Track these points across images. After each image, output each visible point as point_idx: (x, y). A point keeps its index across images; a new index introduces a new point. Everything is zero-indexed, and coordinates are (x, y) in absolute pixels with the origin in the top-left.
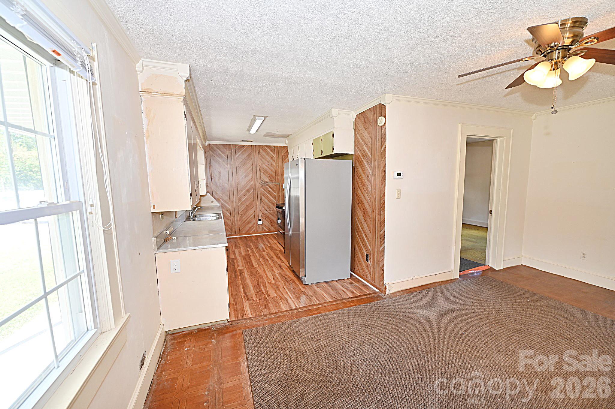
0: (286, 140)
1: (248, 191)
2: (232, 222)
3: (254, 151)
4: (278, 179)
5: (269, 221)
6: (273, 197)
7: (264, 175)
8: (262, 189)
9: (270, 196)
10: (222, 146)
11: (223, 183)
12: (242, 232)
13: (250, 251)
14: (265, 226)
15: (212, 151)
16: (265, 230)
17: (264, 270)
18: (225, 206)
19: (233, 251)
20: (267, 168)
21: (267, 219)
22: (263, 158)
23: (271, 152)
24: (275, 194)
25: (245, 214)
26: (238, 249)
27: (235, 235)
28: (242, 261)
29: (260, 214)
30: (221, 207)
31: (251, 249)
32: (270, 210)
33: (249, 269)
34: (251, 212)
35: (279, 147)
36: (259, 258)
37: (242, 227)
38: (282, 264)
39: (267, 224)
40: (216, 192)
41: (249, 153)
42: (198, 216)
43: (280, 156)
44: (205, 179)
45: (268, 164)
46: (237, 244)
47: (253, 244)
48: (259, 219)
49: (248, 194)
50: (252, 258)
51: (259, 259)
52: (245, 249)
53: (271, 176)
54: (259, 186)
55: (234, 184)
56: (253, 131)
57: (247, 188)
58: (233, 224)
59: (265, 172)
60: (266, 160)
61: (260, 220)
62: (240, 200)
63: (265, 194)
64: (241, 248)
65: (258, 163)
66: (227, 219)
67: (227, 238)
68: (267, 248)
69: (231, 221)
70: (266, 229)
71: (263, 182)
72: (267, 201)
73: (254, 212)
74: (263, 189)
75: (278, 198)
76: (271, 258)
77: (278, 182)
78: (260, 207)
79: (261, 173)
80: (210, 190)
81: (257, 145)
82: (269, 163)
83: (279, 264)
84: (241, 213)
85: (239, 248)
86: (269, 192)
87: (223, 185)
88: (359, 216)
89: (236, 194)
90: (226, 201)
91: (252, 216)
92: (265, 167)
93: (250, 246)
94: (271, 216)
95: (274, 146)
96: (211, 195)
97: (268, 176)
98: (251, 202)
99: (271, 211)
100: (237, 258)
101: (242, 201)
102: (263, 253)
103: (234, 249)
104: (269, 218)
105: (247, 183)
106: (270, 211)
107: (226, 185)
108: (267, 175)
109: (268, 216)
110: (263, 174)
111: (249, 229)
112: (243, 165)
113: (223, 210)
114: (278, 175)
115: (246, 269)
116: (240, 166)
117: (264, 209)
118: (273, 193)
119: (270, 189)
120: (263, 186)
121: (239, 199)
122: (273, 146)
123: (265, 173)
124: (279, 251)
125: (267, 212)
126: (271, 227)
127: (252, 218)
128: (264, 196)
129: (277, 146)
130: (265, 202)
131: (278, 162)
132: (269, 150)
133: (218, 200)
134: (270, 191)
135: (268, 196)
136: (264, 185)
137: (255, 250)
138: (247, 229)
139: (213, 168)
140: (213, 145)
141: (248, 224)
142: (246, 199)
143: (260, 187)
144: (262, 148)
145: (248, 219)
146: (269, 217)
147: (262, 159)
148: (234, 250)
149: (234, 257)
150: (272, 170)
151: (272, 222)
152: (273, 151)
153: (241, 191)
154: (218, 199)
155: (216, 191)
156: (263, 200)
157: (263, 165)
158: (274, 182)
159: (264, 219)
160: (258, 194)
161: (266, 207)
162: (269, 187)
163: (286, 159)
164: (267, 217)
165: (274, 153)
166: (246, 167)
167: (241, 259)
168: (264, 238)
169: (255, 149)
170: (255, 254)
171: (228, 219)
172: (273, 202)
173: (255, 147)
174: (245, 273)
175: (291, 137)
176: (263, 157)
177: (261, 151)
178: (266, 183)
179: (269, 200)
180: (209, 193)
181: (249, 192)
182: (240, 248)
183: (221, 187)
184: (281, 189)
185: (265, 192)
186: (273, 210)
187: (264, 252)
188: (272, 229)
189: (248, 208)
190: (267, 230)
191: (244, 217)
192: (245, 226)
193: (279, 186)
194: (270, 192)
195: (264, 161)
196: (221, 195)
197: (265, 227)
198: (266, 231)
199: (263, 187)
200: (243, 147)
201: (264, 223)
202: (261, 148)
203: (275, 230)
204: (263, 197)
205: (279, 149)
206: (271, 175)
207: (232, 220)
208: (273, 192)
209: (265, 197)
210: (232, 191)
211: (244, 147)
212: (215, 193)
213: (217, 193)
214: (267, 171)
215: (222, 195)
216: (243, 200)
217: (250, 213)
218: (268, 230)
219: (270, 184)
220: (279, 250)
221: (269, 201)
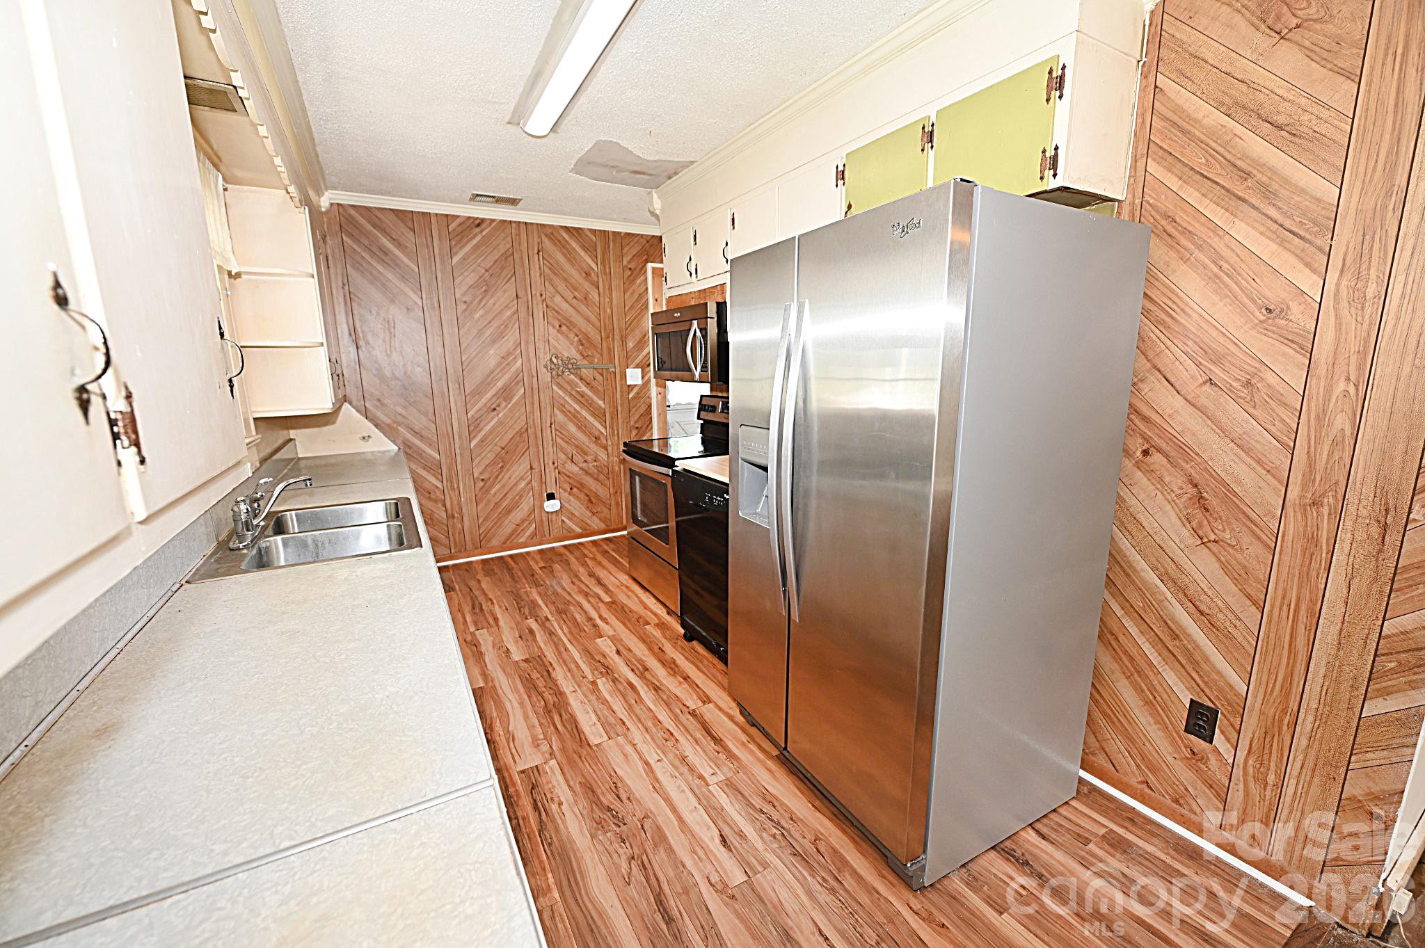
0: (655, 196)
1: (506, 393)
2: (449, 512)
3: (520, 244)
4: (611, 351)
5: (582, 496)
6: (594, 415)
7: (559, 335)
8: (554, 387)
9: (584, 413)
10: (392, 216)
11: (404, 366)
12: (489, 541)
13: (540, 637)
14: (572, 516)
15: (350, 235)
16: (570, 530)
17: (647, 763)
18: (421, 453)
19: (469, 638)
20: (571, 310)
21: (575, 490)
22: (555, 274)
23: (582, 253)
24: (601, 403)
25: (497, 477)
26: (491, 627)
27: (463, 554)
28: (522, 704)
29: (551, 476)
30: (402, 457)
31: (544, 622)
32: (585, 461)
33: (571, 763)
34: (520, 468)
35: (611, 237)
36: (590, 678)
37: (489, 524)
38: (708, 712)
39: (578, 508)
40: (379, 400)
41: (502, 252)
42: (291, 519)
43: (614, 269)
44: (322, 345)
45: (575, 297)
46: (481, 598)
47: (540, 594)
48: (549, 492)
49: (504, 404)
50: (559, 674)
51: (594, 683)
52: (517, 624)
53: (584, 342)
54: (546, 376)
55: (450, 371)
56: (540, 122)
57: (500, 384)
58: (453, 517)
59: (564, 324)
60: (566, 280)
61: (551, 497)
62: (476, 427)
63: (566, 406)
64: (501, 623)
65: (536, 292)
66: (430, 499)
67: (439, 568)
68: (605, 615)
69: (444, 505)
70: (574, 527)
71: (560, 363)
72: (573, 428)
73: (531, 468)
74: (561, 387)
75: (612, 418)
76: (643, 671)
77: (611, 361)
78: (550, 449)
79: (550, 328)
80: (351, 391)
81: (532, 224)
82: (576, 294)
83: (693, 714)
84: (481, 473)
85: (492, 622)
86: (581, 399)
87: (406, 373)
88: (1141, 517)
89: (461, 404)
90: (424, 433)
91: (523, 484)
92: (565, 306)
93: (534, 605)
94: (589, 481)
95: (594, 231)
96: (358, 411)
97: (576, 339)
98: (520, 433)
99: (591, 465)
100: (494, 687)
101: (483, 433)
102: (598, 640)
103: (472, 629)
104: (581, 486)
105: (499, 364)
106: (584, 465)
107: (420, 374)
108: (572, 335)
109: (577, 482)
110: (558, 331)
111: (514, 531)
112: (483, 297)
113: (414, 466)
114: (610, 335)
115: (553, 763)
116: (471, 302)
117: (563, 456)
118: (593, 401)
119: (583, 388)
120: (558, 375)
121: (473, 426)
122: (590, 230)
123: (564, 328)
124: (657, 625)
125: (575, 469)
126: (591, 517)
127: (522, 489)
128: (562, 411)
129: (605, 231)
130: (568, 431)
131: (610, 289)
132: (574, 244)
133: (389, 431)
134: (582, 395)
135: (577, 412)
136: (563, 372)
137: (562, 630)
138: (508, 530)
139: (359, 305)
140: (353, 212)
141: (509, 512)
142: (500, 423)
143: (549, 379)
144: (552, 234)
145: (510, 496)
146: (581, 484)
147: (552, 276)
148: (473, 634)
149: (482, 685)
150: (588, 320)
151: (594, 500)
152: (590, 249)
153: (478, 392)
154: (388, 425)
155: (377, 393)
156: (561, 426)
157: (558, 299)
158: (596, 361)
159: (565, 490)
160: (542, 404)
161: (569, 449)
162: (581, 379)
163: (634, 280)
164: (576, 486)
165: (594, 258)
166: (494, 304)
167: (517, 691)
168: (574, 560)
169: (524, 237)
170: (566, 649)
171: (436, 501)
172: (597, 433)
173: (523, 227)
174: (560, 804)
175: (684, 176)
176: (556, 270)
177: (547, 244)
178: (570, 366)
179: (582, 426)
180: (351, 404)
181: (508, 398)
182: (496, 620)
183: (398, 379)
184: (621, 386)
185: (567, 398)
186: (595, 461)
187: (600, 636)
188: (596, 523)
189: (508, 457)
190: (579, 530)
191: (493, 491)
192: (499, 522)
193: (613, 376)
194: (583, 397)
195: (561, 286)
196: (399, 409)
197: (570, 519)
198: (573, 531)
199: (560, 380)
200: (478, 225)
201: (567, 505)
202: (546, 235)
203: (603, 526)
204: (560, 417)
205: (611, 244)
206: (588, 338)
207: (452, 502)
208: (595, 399)
209: (566, 415)
210: (443, 393)
211: (483, 226)
212: (378, 404)
213: (383, 404)
214: (571, 322)
215: (403, 412)
216: (487, 428)
217: (517, 473)
218: (581, 529)
219: (583, 370)
220: (656, 621)
221: (579, 428)
